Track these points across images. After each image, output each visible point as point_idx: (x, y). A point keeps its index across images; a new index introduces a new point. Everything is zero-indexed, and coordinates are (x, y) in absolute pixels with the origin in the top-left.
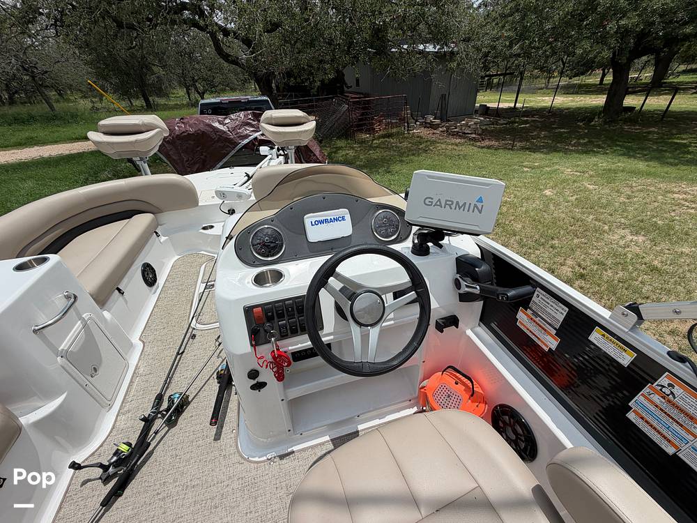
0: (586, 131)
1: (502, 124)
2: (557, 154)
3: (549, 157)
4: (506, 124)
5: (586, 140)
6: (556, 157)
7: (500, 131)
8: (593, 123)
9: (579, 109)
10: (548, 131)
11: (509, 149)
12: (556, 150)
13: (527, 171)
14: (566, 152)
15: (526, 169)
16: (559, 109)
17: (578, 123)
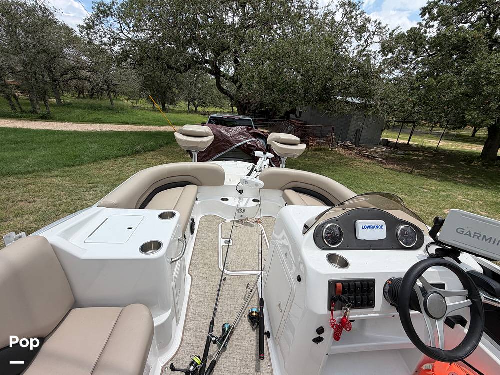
0: (468, 169)
1: (401, 155)
2: (449, 184)
3: (443, 184)
4: (404, 155)
5: (470, 176)
6: (448, 186)
7: (400, 159)
8: (473, 164)
9: (459, 152)
10: (438, 165)
11: (409, 173)
12: (446, 180)
13: (427, 193)
14: (456, 183)
15: (426, 191)
16: (443, 150)
17: (461, 163)
